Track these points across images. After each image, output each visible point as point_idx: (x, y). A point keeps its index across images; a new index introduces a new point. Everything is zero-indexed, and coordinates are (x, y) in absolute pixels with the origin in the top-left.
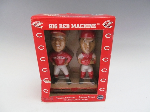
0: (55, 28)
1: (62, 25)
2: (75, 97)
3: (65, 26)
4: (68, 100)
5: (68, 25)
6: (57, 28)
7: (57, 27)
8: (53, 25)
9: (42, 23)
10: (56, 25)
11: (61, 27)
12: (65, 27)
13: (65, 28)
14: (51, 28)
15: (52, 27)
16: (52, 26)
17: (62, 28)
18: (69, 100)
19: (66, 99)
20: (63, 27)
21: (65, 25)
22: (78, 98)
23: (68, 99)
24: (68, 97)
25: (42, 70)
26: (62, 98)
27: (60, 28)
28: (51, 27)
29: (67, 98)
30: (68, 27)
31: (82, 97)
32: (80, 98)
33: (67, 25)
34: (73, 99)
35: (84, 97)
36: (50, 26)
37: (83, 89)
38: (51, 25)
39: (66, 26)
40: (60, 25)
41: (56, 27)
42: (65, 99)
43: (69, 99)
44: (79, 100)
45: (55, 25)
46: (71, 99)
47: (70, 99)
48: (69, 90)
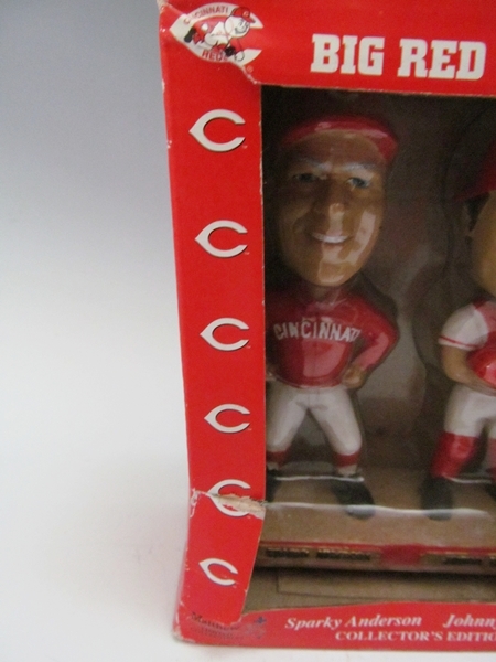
0: (365, 70)
1: (421, 45)
2: (417, 621)
3: (447, 59)
4: (366, 634)
5: (473, 54)
6: (377, 70)
7: (379, 58)
8: (350, 41)
9: (258, 24)
10: (372, 49)
11: (413, 66)
12: (444, 67)
13: (449, 74)
14: (331, 68)
15: (334, 61)
16: (341, 53)
17: (421, 72)
18: (376, 635)
19: (357, 629)
20: (429, 66)
21: (451, 46)
22: (438, 628)
23: (366, 630)
24: (371, 616)
25: (211, 418)
26: (327, 623)
27: (403, 72)
28: (326, 60)
29: (365, 622)
30: (472, 68)
31: (469, 621)
32: (453, 628)
33: (467, 47)
34: (402, 628)
35: (480, 622)
36: (319, 53)
37: (463, 556)
38: (334, 40)
39: (455, 60)
40: (406, 44)
41: (371, 63)
42: (351, 629)
43: (376, 630)
44: (445, 636)
45: (367, 42)
46: (393, 628)
47: (385, 628)
48: (366, 558)
